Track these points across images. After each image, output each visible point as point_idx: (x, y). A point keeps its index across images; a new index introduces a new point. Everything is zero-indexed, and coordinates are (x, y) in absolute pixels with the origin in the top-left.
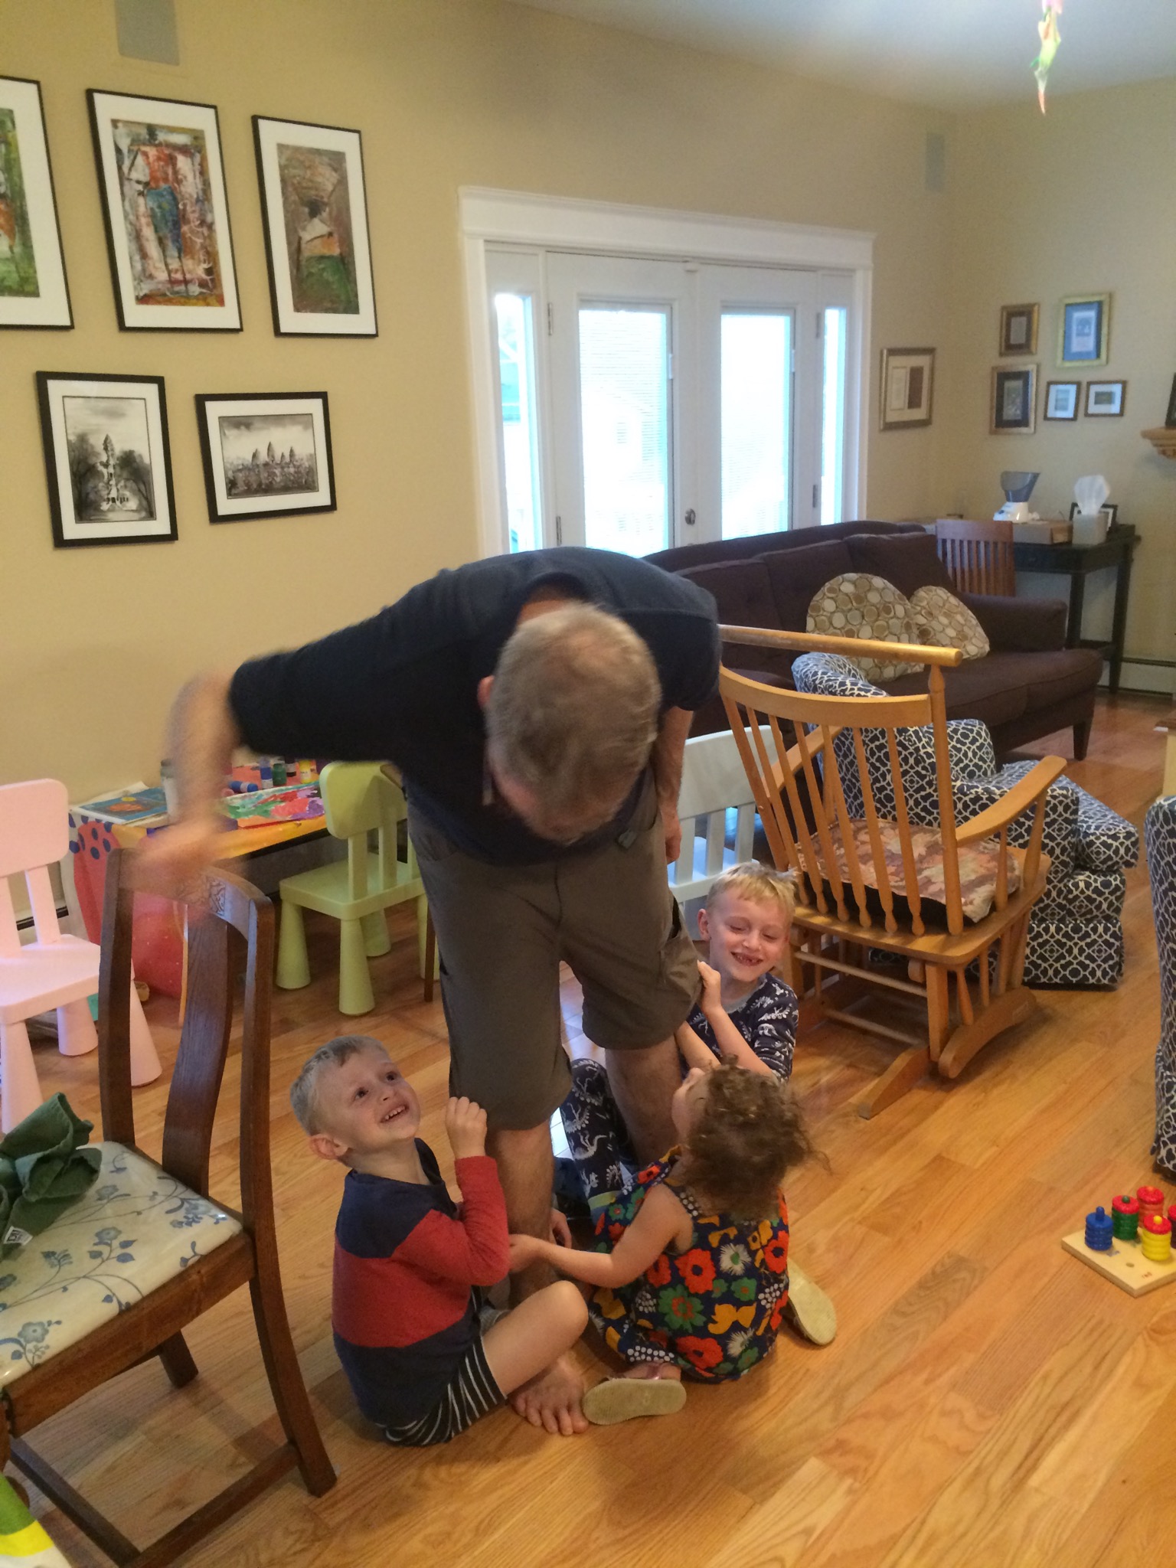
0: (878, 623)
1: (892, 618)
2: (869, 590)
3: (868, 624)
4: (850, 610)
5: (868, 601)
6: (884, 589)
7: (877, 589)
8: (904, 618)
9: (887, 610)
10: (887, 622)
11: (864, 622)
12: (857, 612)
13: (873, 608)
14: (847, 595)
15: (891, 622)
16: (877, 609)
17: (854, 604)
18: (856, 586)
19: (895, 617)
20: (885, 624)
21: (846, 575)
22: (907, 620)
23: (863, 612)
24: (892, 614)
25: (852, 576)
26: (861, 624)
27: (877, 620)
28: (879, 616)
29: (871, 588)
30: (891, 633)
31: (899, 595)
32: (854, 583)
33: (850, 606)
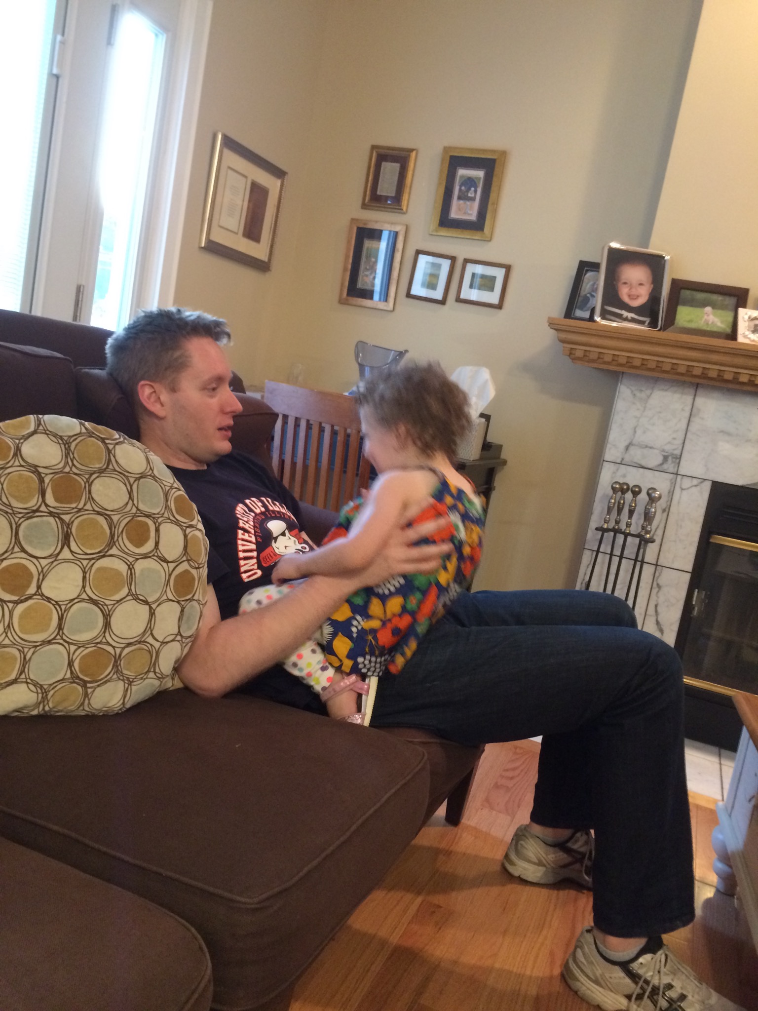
0: (104, 562)
1: (145, 556)
2: (101, 472)
3: (75, 559)
4: (33, 513)
5: (91, 499)
6: (143, 476)
7: (124, 474)
8: (178, 562)
9: (139, 535)
10: (131, 568)
11: (66, 554)
12: (51, 519)
13: (101, 520)
14: (35, 469)
15: (140, 566)
16: (111, 525)
17: (50, 499)
18: (67, 452)
19: (156, 554)
20: (123, 568)
21: (47, 417)
22: (185, 566)
23: (69, 525)
24: (149, 546)
25: (68, 424)
26: (55, 556)
27: (103, 555)
28: (112, 543)
29: (109, 467)
30: (136, 598)
31: (178, 499)
32: (65, 443)
33: (33, 503)
